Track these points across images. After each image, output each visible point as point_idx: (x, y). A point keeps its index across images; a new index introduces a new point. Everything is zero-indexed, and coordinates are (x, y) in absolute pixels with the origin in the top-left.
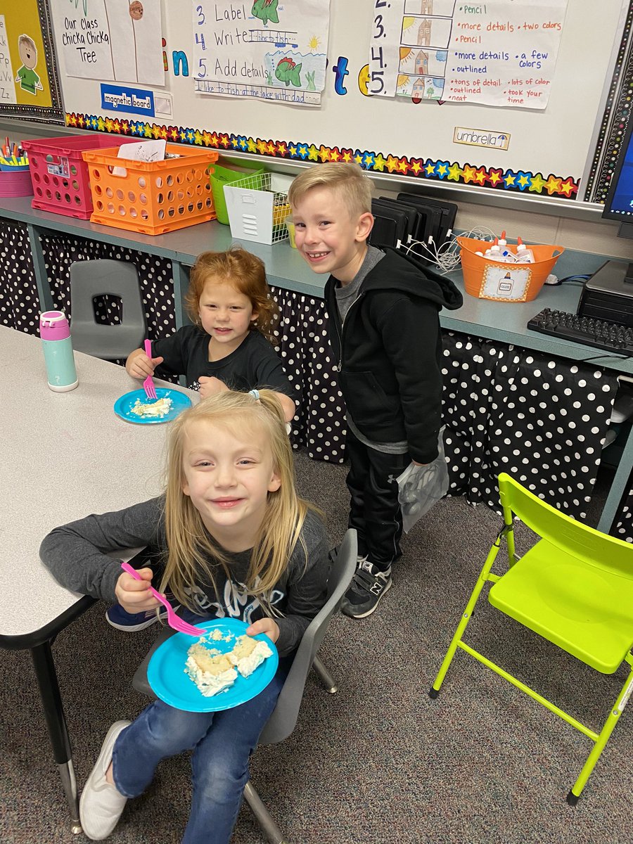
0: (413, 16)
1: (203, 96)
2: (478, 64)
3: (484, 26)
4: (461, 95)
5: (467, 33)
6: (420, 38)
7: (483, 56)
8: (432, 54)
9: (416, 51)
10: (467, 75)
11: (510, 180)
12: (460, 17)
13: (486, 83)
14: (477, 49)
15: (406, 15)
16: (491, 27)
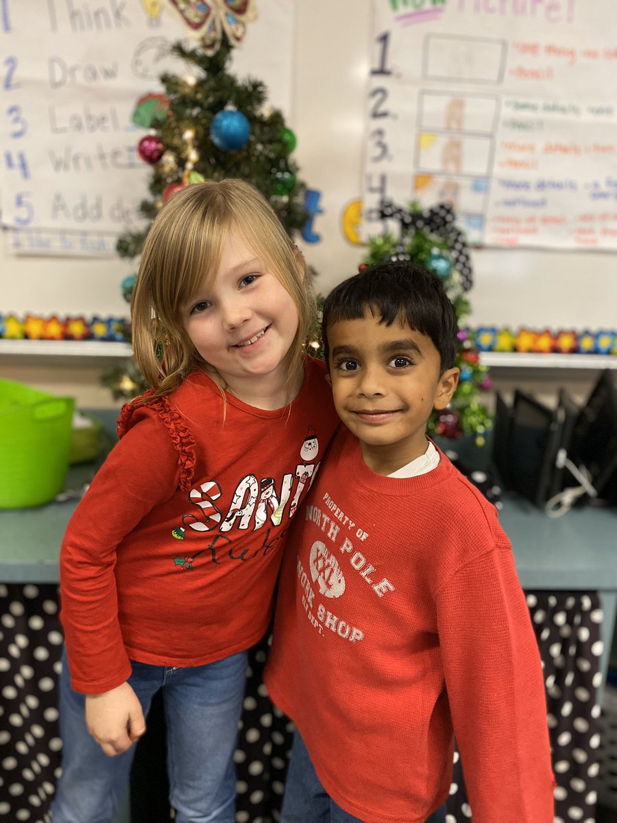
0: (434, 132)
1: (22, 256)
2: (534, 195)
3: (540, 145)
4: (510, 236)
5: (518, 156)
6: (445, 160)
7: (542, 185)
8: (466, 183)
9: (441, 180)
10: (520, 211)
11: (587, 343)
12: (506, 135)
13: (545, 220)
14: (532, 176)
15: (421, 131)
16: (549, 149)
